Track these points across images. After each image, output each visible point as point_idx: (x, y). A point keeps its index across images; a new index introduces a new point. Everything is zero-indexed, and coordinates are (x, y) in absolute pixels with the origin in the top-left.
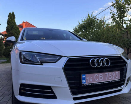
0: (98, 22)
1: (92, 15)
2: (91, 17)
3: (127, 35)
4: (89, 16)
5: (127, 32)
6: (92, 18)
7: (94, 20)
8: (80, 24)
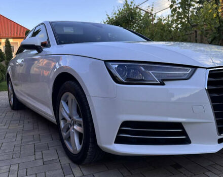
0: (143, 15)
1: (132, 3)
2: (131, 6)
3: (196, 37)
4: (126, 4)
5: (196, 32)
6: (132, 9)
7: (135, 11)
8: (109, 18)
